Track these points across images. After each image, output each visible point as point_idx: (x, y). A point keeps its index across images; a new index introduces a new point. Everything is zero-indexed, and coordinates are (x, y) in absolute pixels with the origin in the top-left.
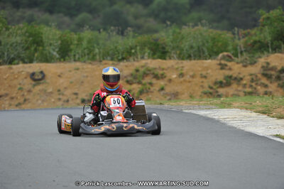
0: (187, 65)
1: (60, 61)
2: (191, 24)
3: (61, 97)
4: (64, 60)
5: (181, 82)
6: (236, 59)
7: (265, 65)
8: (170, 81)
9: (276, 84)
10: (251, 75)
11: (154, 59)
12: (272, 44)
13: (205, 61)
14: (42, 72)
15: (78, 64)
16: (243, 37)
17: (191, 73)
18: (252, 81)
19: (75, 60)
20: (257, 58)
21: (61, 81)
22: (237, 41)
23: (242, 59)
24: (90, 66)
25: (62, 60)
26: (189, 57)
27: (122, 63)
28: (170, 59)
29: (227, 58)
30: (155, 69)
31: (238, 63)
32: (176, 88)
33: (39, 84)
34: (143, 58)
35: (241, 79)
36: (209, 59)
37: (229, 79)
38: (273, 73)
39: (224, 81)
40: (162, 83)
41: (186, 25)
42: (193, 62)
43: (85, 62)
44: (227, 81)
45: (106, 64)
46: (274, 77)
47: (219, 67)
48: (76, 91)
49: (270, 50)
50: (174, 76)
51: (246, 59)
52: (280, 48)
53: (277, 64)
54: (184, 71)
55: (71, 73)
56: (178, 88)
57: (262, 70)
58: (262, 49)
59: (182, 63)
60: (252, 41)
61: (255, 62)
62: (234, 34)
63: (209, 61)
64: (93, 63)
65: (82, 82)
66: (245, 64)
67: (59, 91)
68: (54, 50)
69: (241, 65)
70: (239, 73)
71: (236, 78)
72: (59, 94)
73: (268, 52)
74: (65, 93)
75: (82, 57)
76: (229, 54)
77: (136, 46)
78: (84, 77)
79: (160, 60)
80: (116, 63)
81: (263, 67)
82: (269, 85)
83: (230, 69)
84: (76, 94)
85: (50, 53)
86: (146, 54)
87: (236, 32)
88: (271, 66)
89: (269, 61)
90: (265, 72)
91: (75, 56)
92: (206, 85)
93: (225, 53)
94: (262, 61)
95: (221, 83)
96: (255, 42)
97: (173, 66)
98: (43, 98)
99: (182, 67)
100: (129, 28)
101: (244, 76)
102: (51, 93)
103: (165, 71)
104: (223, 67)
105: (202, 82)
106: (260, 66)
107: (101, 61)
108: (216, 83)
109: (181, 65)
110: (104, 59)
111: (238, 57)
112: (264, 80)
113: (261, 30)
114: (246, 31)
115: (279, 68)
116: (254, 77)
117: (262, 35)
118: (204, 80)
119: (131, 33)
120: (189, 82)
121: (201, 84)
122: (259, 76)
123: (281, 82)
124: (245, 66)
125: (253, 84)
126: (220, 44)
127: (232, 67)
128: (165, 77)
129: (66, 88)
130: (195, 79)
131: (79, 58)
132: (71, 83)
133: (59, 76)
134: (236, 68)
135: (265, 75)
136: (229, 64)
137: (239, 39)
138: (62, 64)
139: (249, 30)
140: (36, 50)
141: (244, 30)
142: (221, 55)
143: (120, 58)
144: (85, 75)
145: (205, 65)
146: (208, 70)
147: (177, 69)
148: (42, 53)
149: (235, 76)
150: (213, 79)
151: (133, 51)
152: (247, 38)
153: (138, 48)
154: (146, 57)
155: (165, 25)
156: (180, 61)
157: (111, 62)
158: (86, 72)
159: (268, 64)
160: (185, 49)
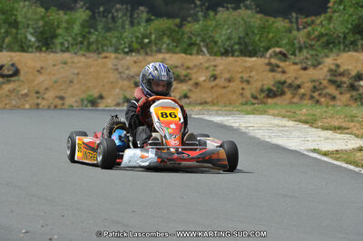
0: (222, 62)
1: (41, 51)
2: (229, 6)
3: (39, 101)
4: (47, 49)
5: (213, 87)
6: (293, 57)
7: (333, 67)
8: (197, 84)
9: (348, 95)
10: (314, 81)
11: (174, 53)
12: (345, 38)
13: (248, 59)
14: (13, 65)
15: (66, 56)
16: (304, 28)
17: (227, 76)
18: (315, 89)
19: (63, 51)
20: (323, 58)
21: (41, 78)
22: (295, 33)
23: (301, 57)
24: (83, 59)
25: (44, 49)
26: (226, 53)
27: (128, 58)
28: (198, 54)
29: (280, 56)
30: (176, 67)
31: (295, 64)
32: (205, 96)
33: (9, 82)
34: (159, 51)
35: (299, 87)
36: (254, 56)
37: (281, 86)
38: (345, 79)
39: (275, 89)
40: (184, 88)
41: (223, 7)
42: (230, 59)
43: (75, 53)
44: (278, 88)
45: (106, 57)
46: (345, 85)
47: (268, 68)
48: (62, 94)
49: (342, 47)
50: (202, 79)
51: (307, 58)
52: (357, 45)
53: (350, 67)
54: (217, 73)
55: (55, 68)
56: (207, 96)
57: (329, 74)
58: (331, 46)
59: (215, 60)
60: (317, 33)
61: (319, 64)
62: (291, 22)
63: (254, 59)
64: (88, 54)
65: (71, 82)
66: (304, 65)
67: (37, 93)
68: (32, 34)
69: (299, 66)
70: (296, 78)
71: (290, 86)
72: (38, 98)
73: (340, 49)
74: (46, 96)
75: (72, 45)
76: (283, 50)
77: (151, 34)
78: (74, 74)
79: (183, 55)
80: (120, 56)
81: (330, 70)
82: (338, 96)
83: (284, 72)
84: (62, 98)
85: (26, 38)
86: (164, 46)
87: (294, 20)
88: (341, 70)
89: (339, 62)
90: (333, 78)
91: (62, 44)
92: (248, 93)
93: (278, 50)
94: (329, 62)
95: (270, 90)
96: (322, 35)
97: (201, 64)
98: (14, 103)
99: (215, 66)
100: (142, 8)
101: (303, 83)
102: (26, 95)
103: (189, 71)
104: (273, 68)
105: (243, 89)
106: (326, 69)
107: (99, 53)
108: (262, 91)
109: (214, 63)
110: (104, 51)
111: (295, 55)
112: (332, 90)
113: (331, 18)
114: (309, 20)
115: (354, 73)
116: (316, 84)
117: (332, 25)
118: (244, 85)
119: (145, 16)
120: (224, 87)
121: (241, 91)
122: (325, 83)
123: (354, 93)
124: (305, 69)
125: (316, 95)
126: (271, 35)
127: (286, 70)
128: (190, 79)
129: (47, 89)
130: (231, 84)
131: (68, 48)
132: (55, 82)
133: (38, 71)
134: (292, 71)
135: (332, 82)
136: (282, 64)
137: (298, 30)
138: (43, 54)
139: (313, 18)
140: (7, 33)
141: (307, 17)
142: (270, 51)
143: (126, 50)
144: (76, 71)
145: (248, 65)
146: (251, 71)
147: (207, 68)
148: (16, 38)
149: (289, 81)
150: (259, 85)
151: (146, 41)
152: (309, 28)
153: (153, 37)
154: (163, 51)
155: (193, 6)
156: (212, 58)
157: (113, 56)
158: (77, 68)
159: (338, 66)
160: (220, 41)
